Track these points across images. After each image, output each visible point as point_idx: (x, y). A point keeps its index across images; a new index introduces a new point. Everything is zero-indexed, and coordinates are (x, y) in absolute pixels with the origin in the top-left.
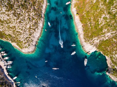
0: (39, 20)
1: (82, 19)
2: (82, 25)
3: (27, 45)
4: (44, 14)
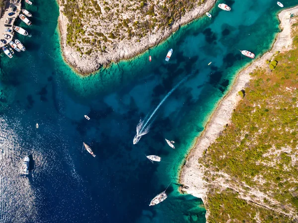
0: (160, 26)
1: (240, 112)
2: (229, 123)
3: (86, 47)
4: (180, 26)
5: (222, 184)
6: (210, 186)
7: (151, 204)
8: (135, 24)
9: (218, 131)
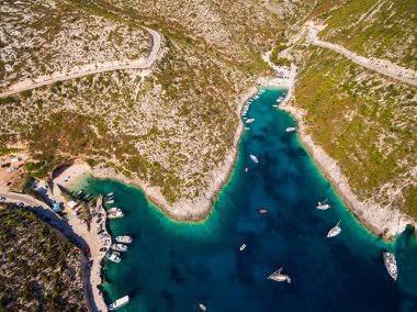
0: (228, 147)
2: (336, 162)
5: (396, 193)
6: (393, 205)
7: (395, 278)
8: (214, 153)
9: (339, 173)
